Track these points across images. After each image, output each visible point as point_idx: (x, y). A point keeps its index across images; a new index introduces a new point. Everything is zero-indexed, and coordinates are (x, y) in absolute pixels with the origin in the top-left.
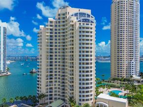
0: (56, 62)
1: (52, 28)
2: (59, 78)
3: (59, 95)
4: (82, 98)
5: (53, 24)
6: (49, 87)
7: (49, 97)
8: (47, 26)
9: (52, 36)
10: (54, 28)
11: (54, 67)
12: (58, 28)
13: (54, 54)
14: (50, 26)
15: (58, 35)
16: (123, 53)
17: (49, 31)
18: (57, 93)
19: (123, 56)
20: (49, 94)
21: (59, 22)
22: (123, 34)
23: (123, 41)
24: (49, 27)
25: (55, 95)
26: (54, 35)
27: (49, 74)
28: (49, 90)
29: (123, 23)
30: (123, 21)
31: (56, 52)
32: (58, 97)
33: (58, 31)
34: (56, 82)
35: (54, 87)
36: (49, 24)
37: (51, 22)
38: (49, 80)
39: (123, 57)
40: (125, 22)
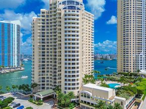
0: (48, 52)
1: (43, 18)
2: (51, 68)
3: (51, 85)
4: (68, 86)
5: (45, 15)
6: (41, 77)
7: (41, 86)
8: (40, 16)
9: (44, 26)
10: (45, 18)
11: (46, 57)
12: (49, 18)
13: (46, 44)
14: (43, 16)
15: (50, 25)
16: (129, 46)
17: (41, 21)
18: (50, 83)
19: (129, 48)
20: (41, 83)
21: (51, 12)
22: (129, 24)
23: (129, 33)
24: (41, 18)
25: (48, 84)
26: (46, 25)
27: (41, 64)
28: (41, 80)
29: (129, 13)
30: (130, 11)
31: (48, 43)
32: (50, 87)
33: (49, 22)
34: (48, 71)
35: (46, 76)
36: (41, 14)
37: (43, 13)
38: (41, 70)
39: (129, 50)
40: (132, 11)
